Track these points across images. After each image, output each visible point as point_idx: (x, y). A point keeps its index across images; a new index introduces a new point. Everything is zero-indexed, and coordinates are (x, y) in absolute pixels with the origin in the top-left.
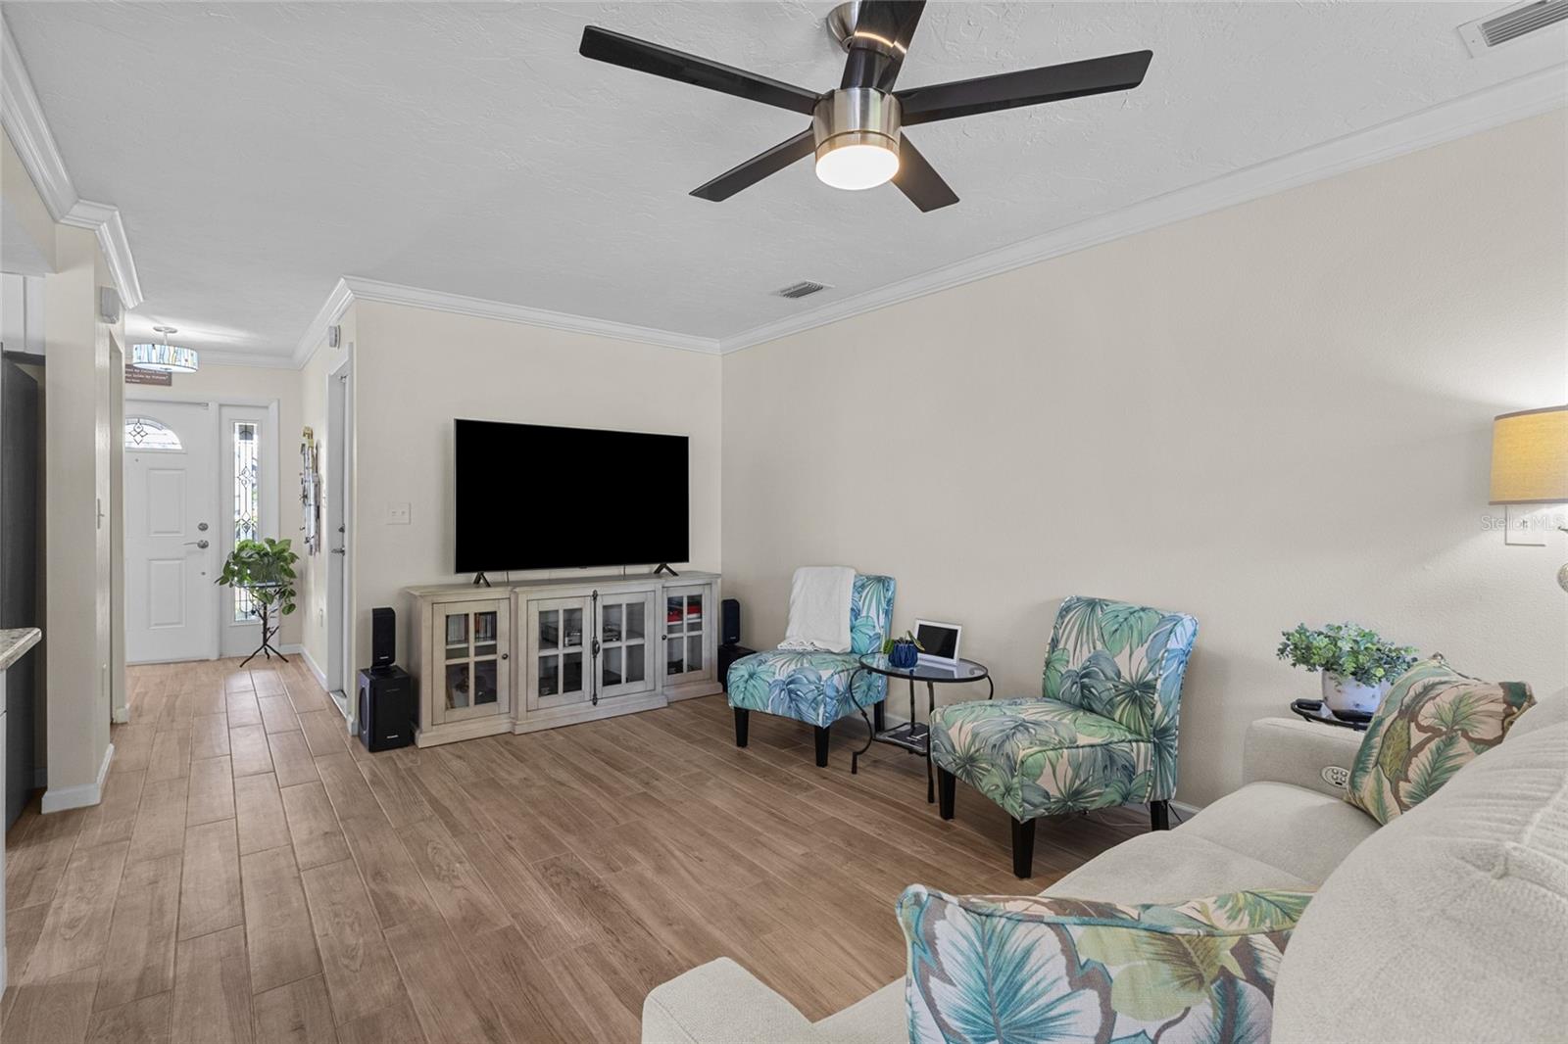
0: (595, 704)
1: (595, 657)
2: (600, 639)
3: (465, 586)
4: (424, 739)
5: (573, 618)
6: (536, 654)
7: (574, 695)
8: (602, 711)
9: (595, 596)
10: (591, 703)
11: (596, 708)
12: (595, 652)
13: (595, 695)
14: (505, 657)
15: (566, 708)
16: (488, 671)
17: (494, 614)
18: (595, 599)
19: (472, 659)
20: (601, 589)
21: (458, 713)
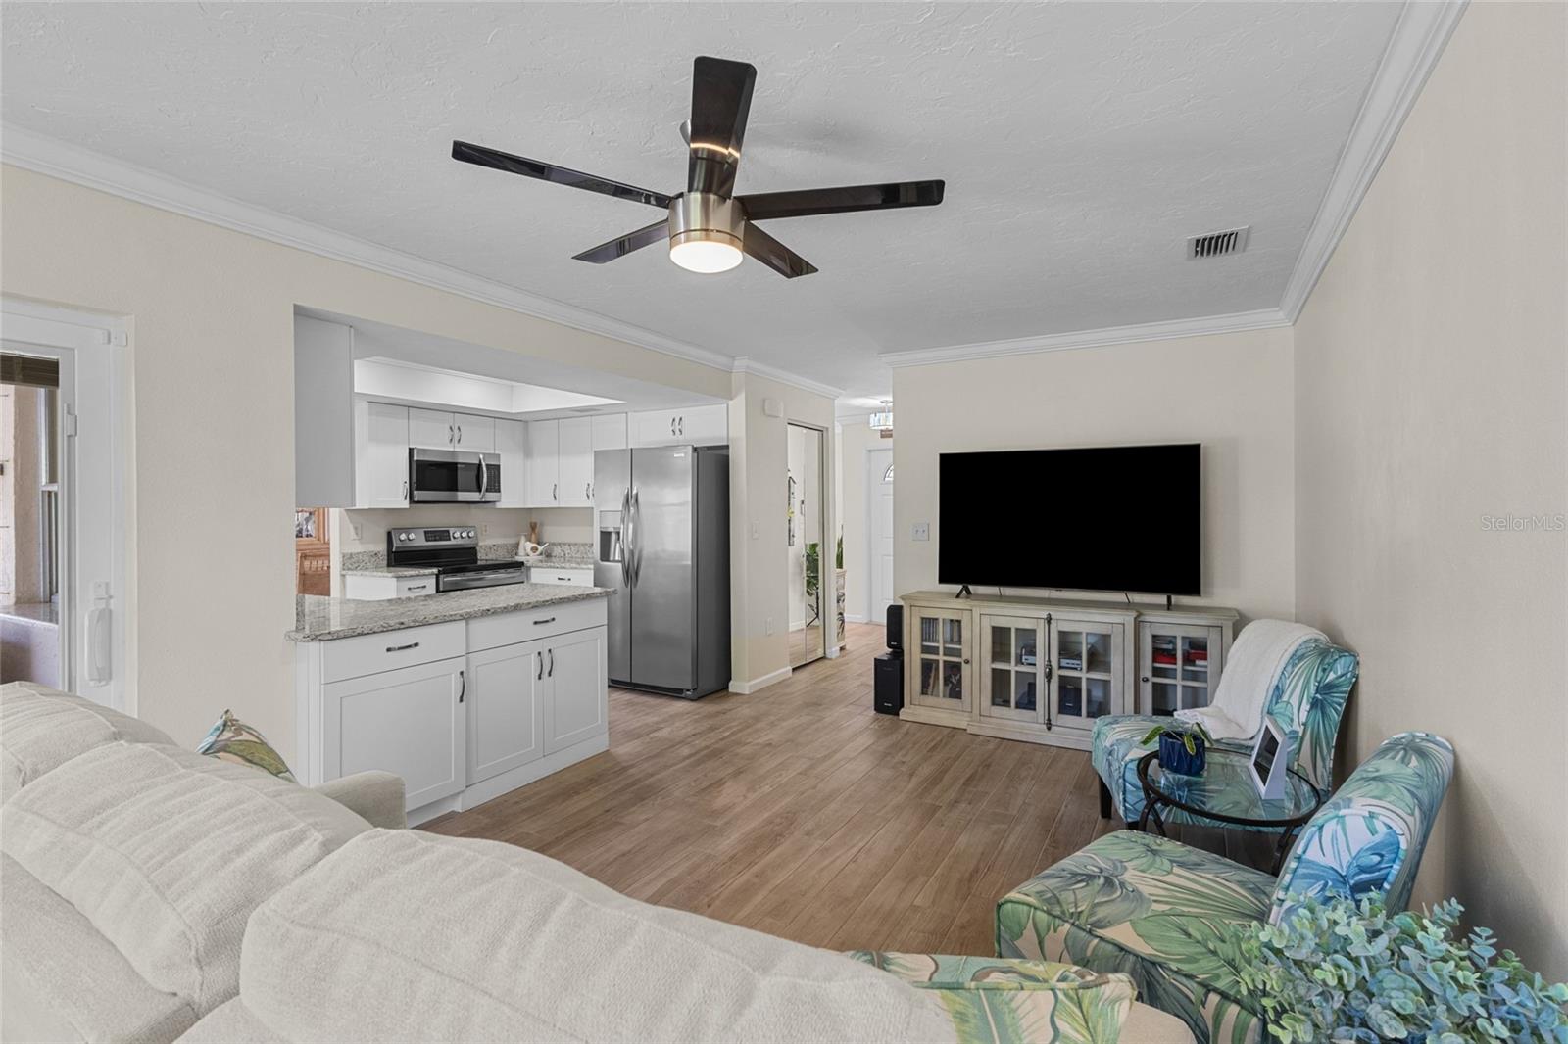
0: (1049, 728)
1: (1049, 681)
2: (1055, 664)
3: (949, 595)
4: (903, 714)
5: (1027, 638)
6: (988, 666)
7: (1027, 714)
8: (1053, 738)
9: (1049, 620)
10: (1045, 727)
11: (1049, 734)
12: (1049, 676)
13: (1049, 720)
14: (967, 662)
15: (1014, 723)
16: (954, 669)
17: (959, 622)
18: (1049, 622)
19: (941, 658)
20: (1057, 613)
21: (929, 700)
